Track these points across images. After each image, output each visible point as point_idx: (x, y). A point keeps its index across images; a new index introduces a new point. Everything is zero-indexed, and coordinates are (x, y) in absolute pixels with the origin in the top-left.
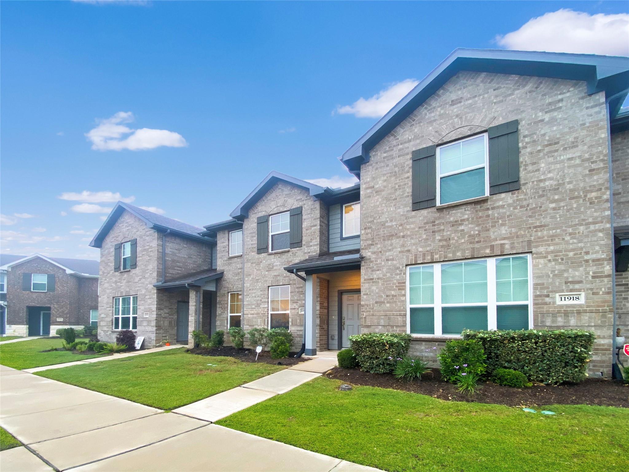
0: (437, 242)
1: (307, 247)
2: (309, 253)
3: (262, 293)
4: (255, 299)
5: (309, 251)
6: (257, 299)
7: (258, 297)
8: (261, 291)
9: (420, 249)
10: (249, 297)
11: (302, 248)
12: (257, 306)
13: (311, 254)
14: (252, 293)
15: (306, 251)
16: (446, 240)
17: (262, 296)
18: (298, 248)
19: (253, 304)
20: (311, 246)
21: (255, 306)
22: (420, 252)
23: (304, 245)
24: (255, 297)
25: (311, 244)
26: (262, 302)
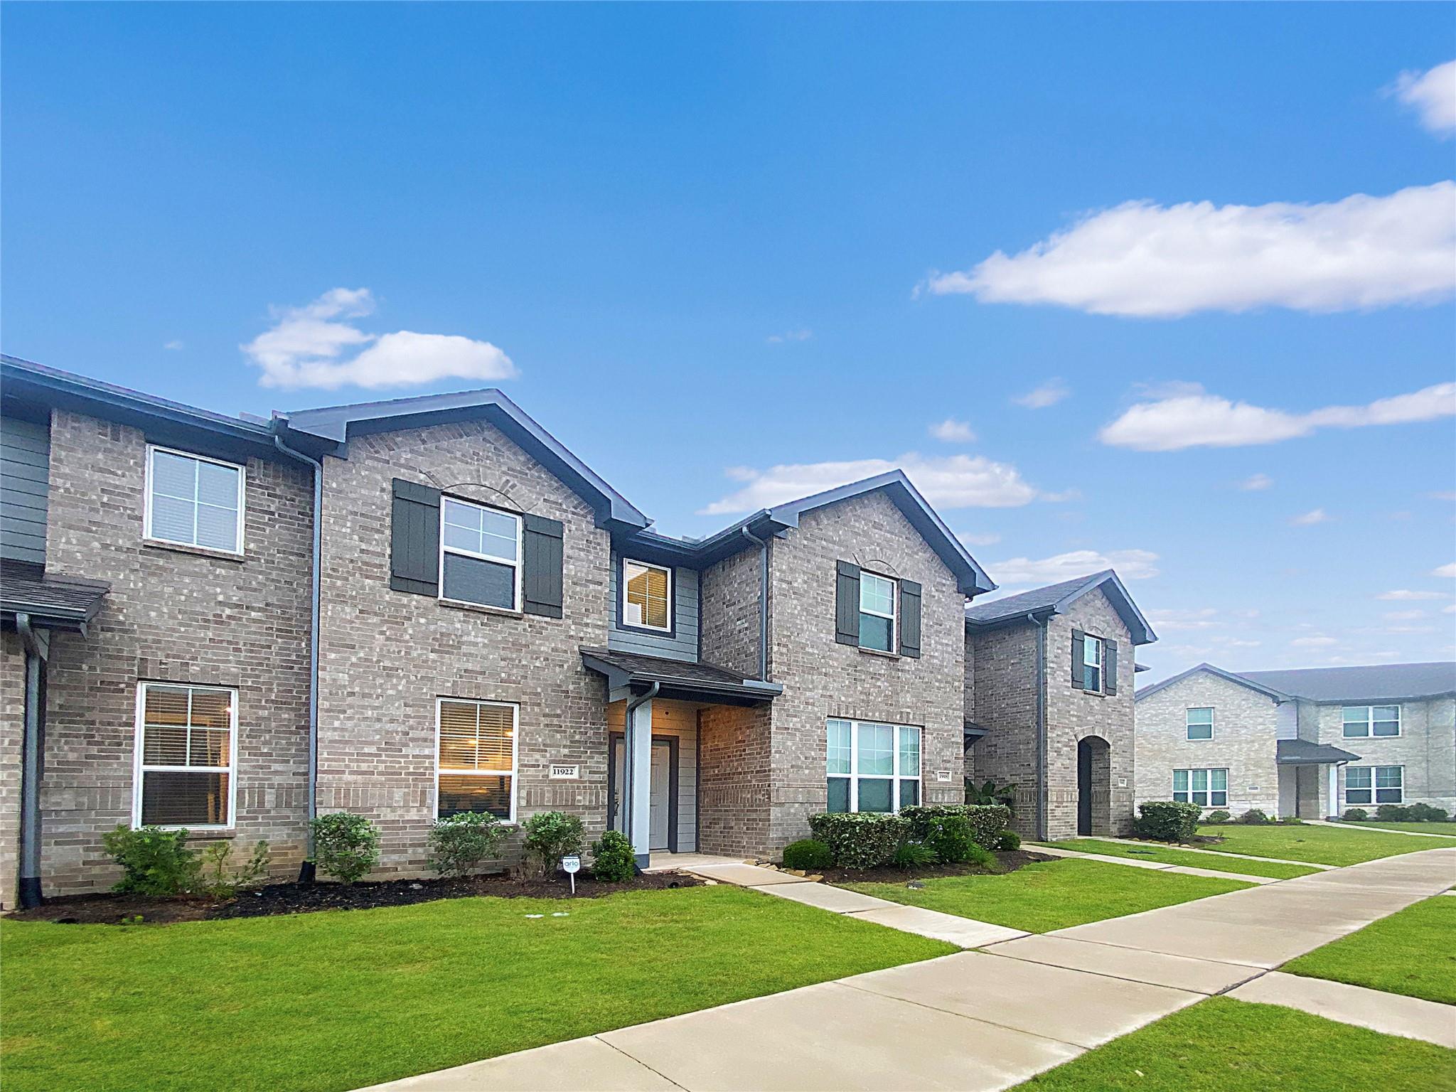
0: (858, 693)
1: (574, 623)
2: (582, 639)
3: (409, 710)
4: (378, 726)
5: (582, 635)
6: (389, 727)
7: (392, 721)
8: (406, 705)
9: (843, 699)
10: (349, 719)
11: (560, 622)
12: (386, 750)
13: (584, 643)
14: (364, 707)
15: (572, 633)
16: (865, 693)
17: (412, 722)
18: (548, 619)
19: (372, 743)
20: (587, 625)
21: (379, 749)
22: (843, 702)
23: (567, 616)
24: (379, 720)
25: (586, 620)
26: (413, 740)
